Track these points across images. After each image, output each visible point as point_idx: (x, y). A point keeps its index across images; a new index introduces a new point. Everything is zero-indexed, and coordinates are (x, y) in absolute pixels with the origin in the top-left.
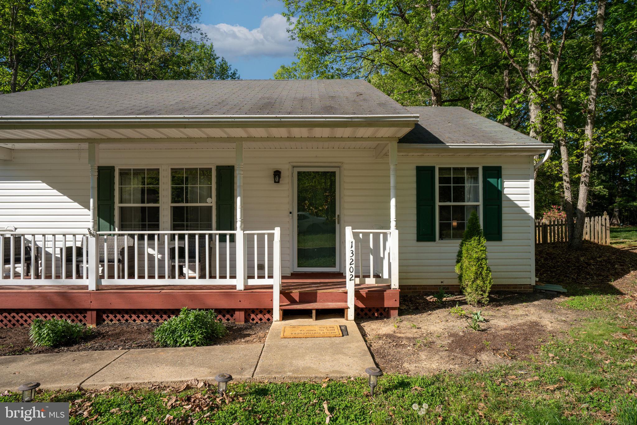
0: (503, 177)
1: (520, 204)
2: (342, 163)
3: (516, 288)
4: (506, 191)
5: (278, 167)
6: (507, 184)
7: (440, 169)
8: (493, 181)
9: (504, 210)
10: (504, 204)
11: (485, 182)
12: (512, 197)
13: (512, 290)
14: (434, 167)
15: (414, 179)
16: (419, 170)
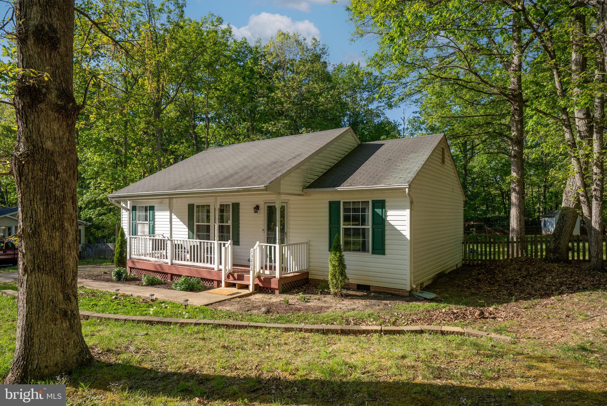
0: (386, 208)
1: (398, 228)
2: (289, 200)
3: (395, 291)
4: (388, 218)
5: (258, 203)
6: (389, 213)
7: (344, 203)
8: (379, 211)
9: (387, 232)
10: (387, 228)
11: (374, 212)
12: (392, 223)
13: (393, 292)
14: (340, 202)
15: (327, 210)
16: (331, 203)
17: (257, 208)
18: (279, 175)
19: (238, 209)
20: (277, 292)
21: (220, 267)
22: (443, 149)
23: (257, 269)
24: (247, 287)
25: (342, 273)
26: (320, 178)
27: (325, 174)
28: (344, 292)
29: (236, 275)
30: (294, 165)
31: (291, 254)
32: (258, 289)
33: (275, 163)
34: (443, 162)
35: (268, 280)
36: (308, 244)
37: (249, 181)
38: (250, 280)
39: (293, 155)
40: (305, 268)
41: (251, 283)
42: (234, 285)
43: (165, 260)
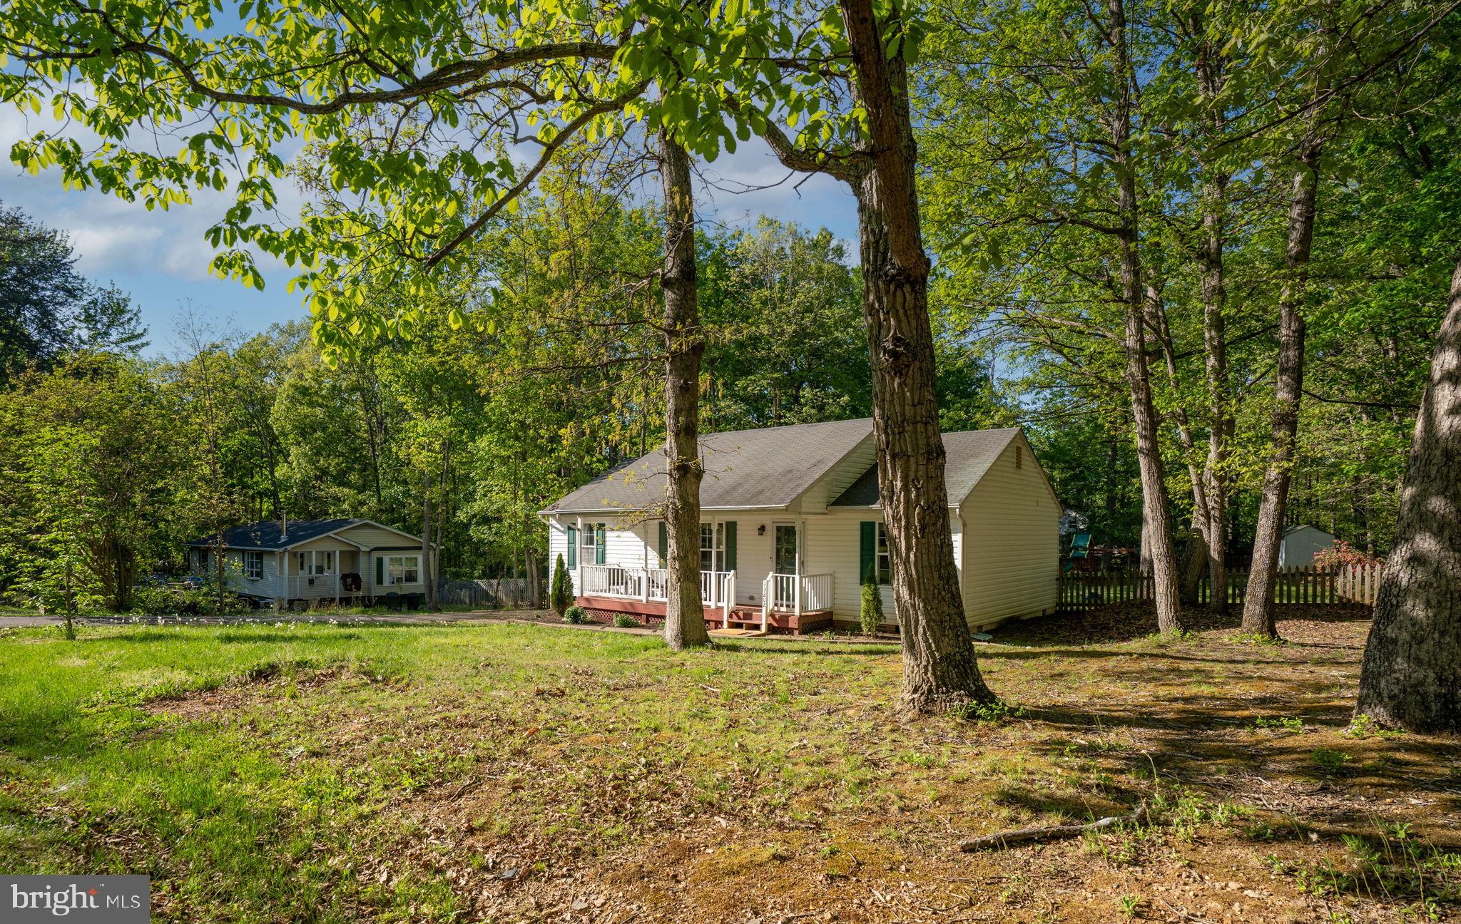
2: (806, 519)
5: (765, 524)
14: (874, 523)
15: (859, 533)
16: (863, 525)
17: (762, 529)
18: (800, 490)
19: (735, 530)
20: (796, 632)
21: (720, 604)
22: (1019, 449)
23: (771, 606)
24: (757, 627)
25: (878, 610)
26: (848, 491)
27: (855, 486)
28: (880, 634)
29: (741, 614)
30: (816, 476)
31: (813, 588)
32: (772, 630)
33: (790, 471)
34: (1019, 466)
35: (784, 619)
36: (833, 576)
37: (761, 498)
38: (763, 619)
39: (813, 461)
40: (828, 606)
41: (764, 622)
42: (739, 626)
43: (637, 597)
